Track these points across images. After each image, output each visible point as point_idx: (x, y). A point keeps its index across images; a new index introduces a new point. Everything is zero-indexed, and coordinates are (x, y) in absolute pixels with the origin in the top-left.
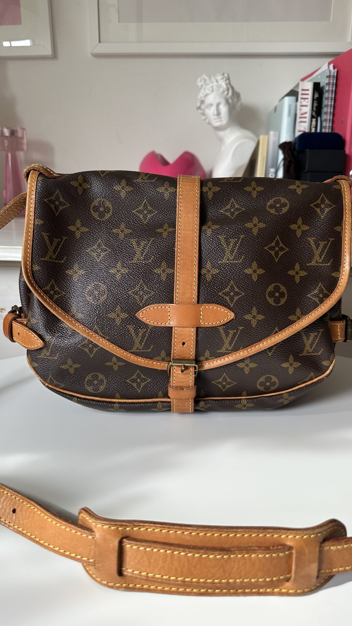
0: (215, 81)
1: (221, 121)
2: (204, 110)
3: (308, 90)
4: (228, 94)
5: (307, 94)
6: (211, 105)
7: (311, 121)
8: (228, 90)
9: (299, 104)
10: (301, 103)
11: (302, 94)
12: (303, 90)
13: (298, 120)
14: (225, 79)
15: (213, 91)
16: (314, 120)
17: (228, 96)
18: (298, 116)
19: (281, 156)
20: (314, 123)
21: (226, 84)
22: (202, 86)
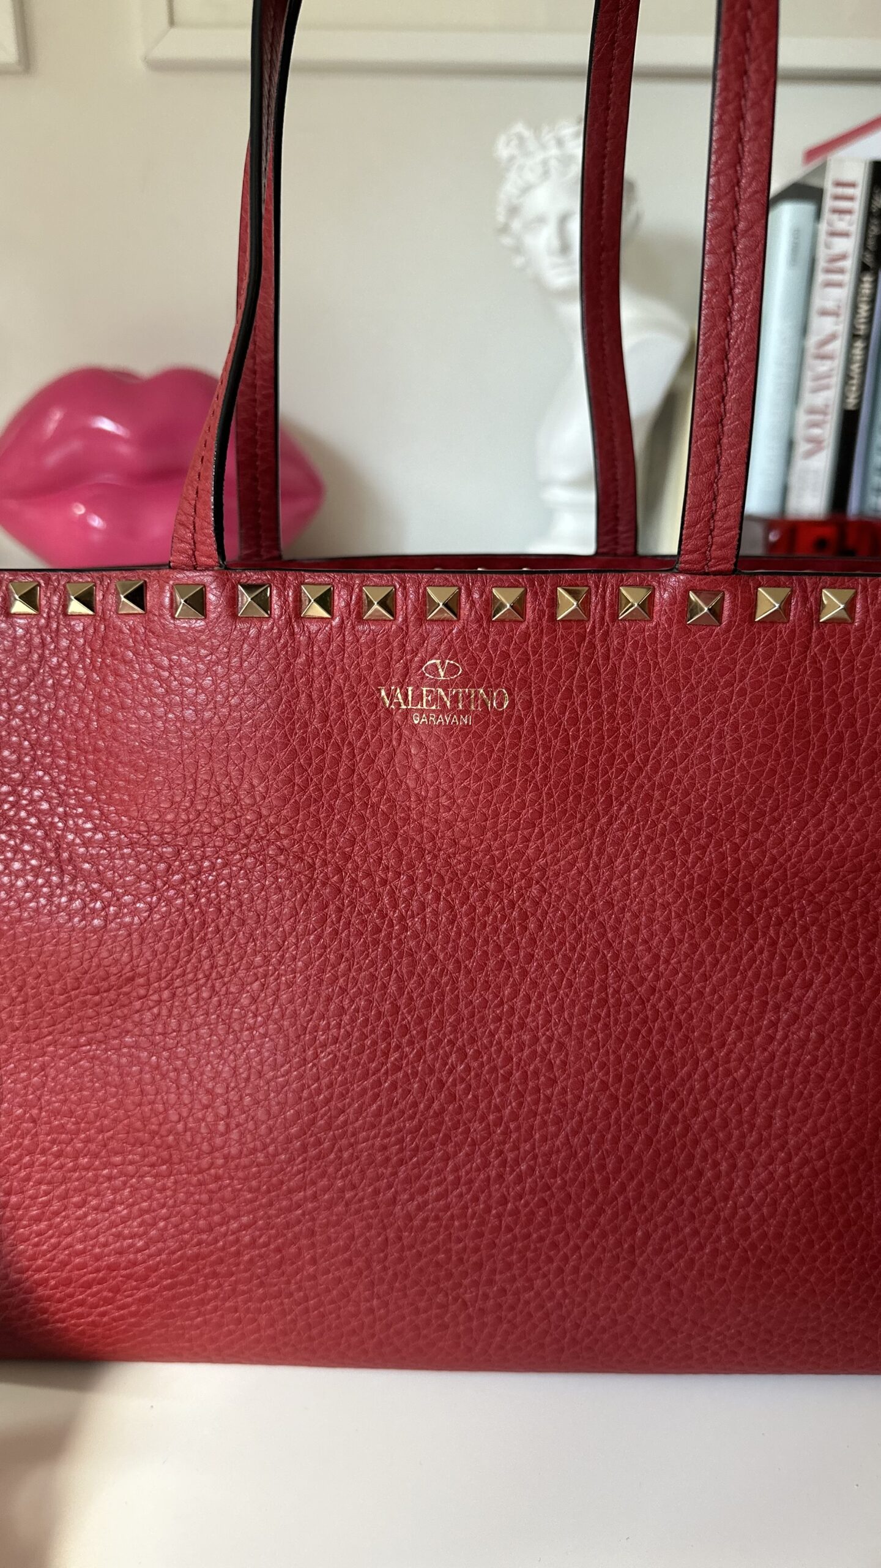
0: (553, 143)
3: (852, 185)
5: (851, 198)
6: (541, 220)
7: (859, 282)
9: (823, 227)
10: (830, 224)
11: (837, 198)
12: (839, 184)
13: (820, 277)
15: (546, 173)
16: (867, 278)
18: (821, 264)
20: (866, 288)
22: (512, 158)
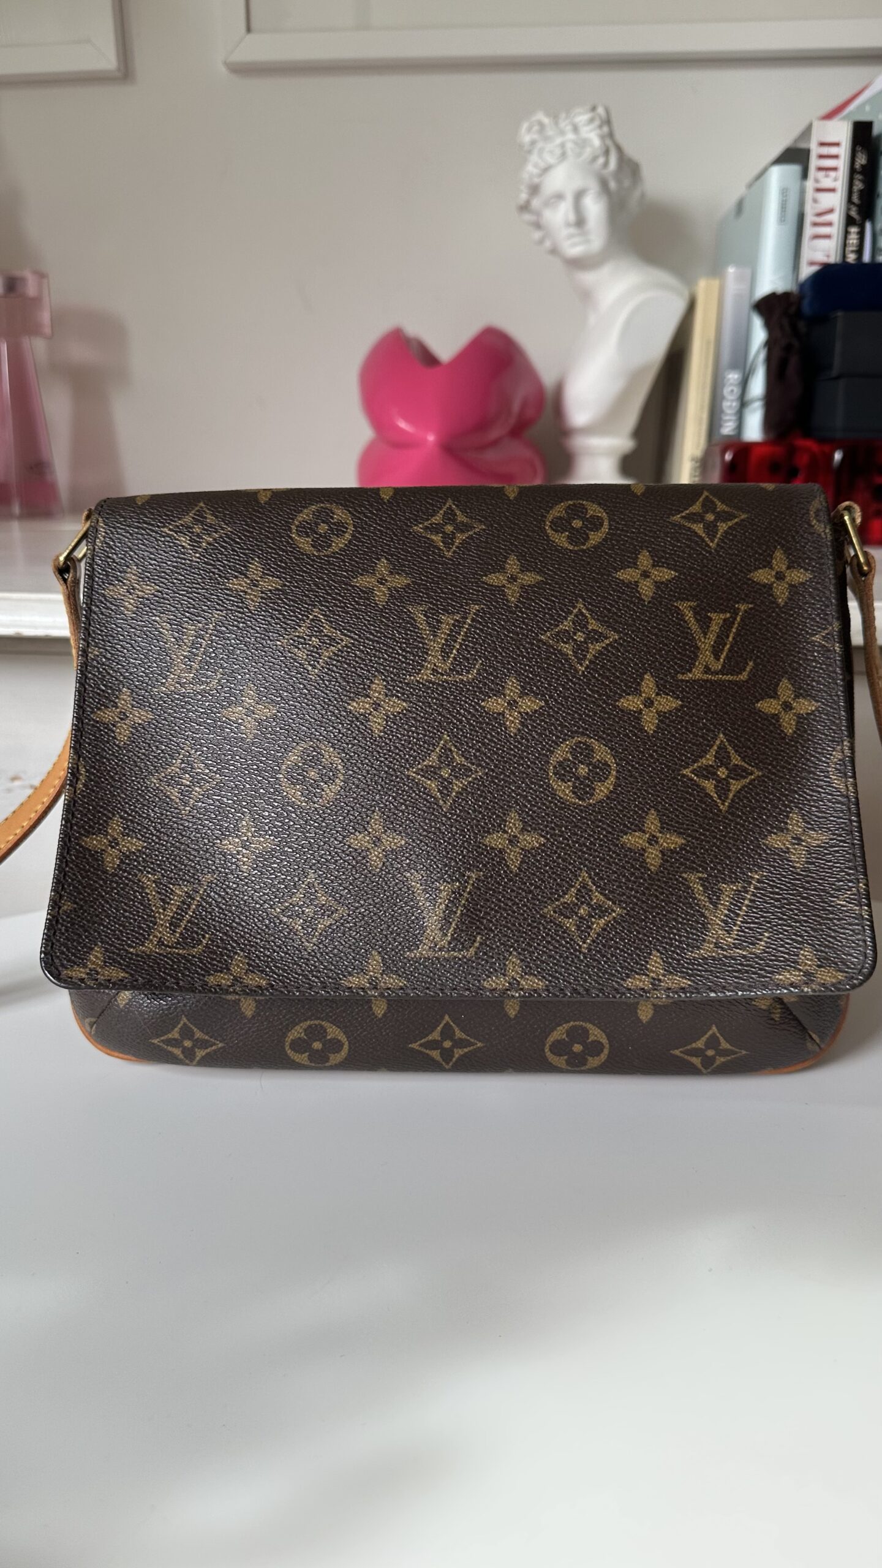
0: (569, 128)
1: (587, 241)
2: (538, 214)
3: (837, 144)
4: (606, 164)
5: (836, 157)
6: (560, 197)
7: (846, 233)
8: (607, 152)
9: (810, 184)
10: (817, 181)
11: (821, 157)
12: (822, 144)
13: (809, 231)
14: (597, 123)
15: (564, 155)
16: (854, 230)
17: (605, 172)
18: (809, 219)
19: (759, 334)
20: (853, 239)
21: (602, 138)
22: (533, 143)
